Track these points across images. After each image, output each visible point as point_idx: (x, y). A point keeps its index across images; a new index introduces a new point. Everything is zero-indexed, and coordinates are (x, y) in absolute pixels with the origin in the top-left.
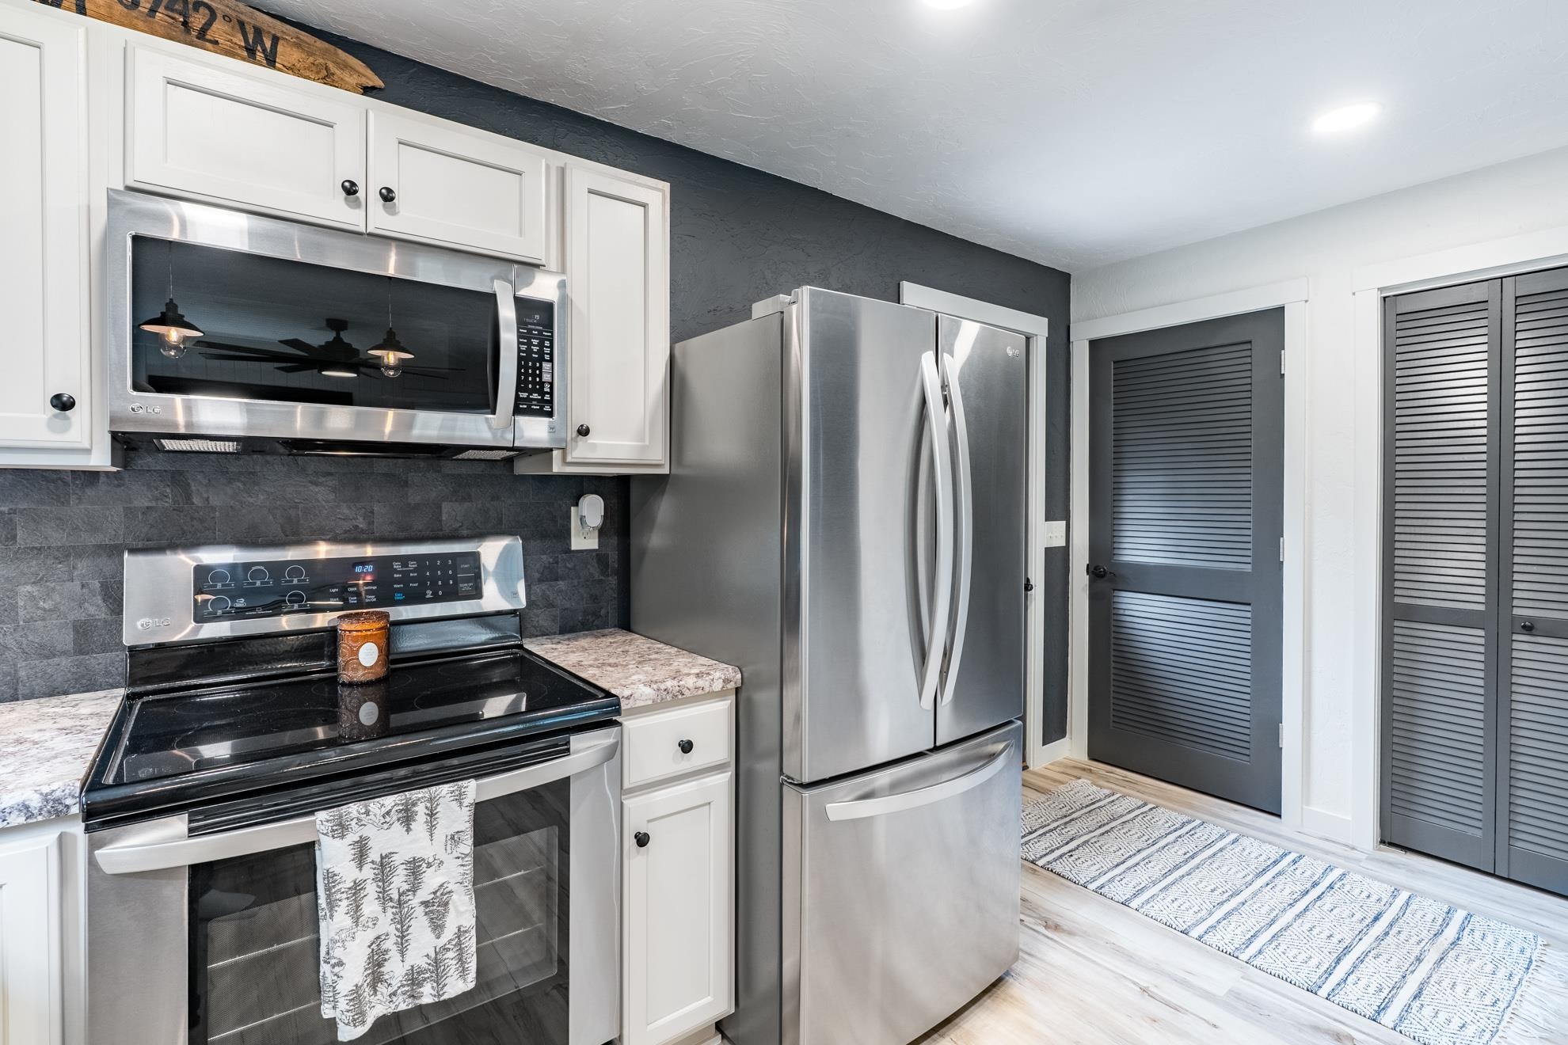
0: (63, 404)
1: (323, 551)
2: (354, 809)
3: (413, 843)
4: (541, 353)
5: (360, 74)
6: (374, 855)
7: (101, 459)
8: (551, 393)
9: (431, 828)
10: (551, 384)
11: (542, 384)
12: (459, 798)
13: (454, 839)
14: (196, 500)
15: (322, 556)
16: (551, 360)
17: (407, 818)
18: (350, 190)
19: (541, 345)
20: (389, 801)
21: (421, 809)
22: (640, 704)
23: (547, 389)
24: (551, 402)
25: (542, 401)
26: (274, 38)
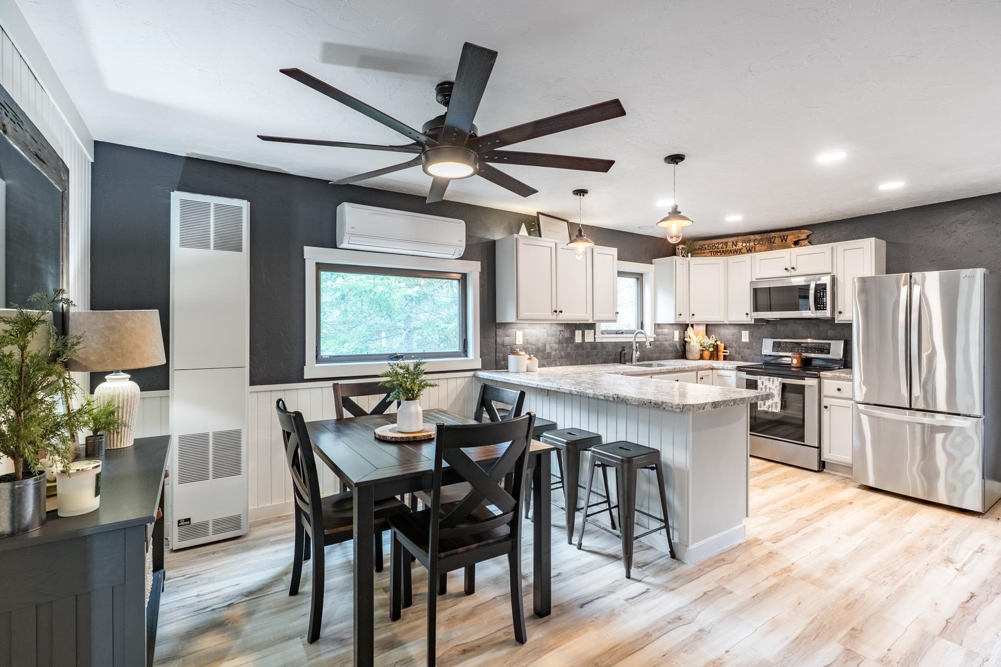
0: (747, 314)
1: (809, 340)
2: (762, 377)
3: (769, 385)
4: (823, 295)
5: (806, 233)
6: (764, 385)
7: (753, 322)
8: (826, 305)
9: (773, 384)
10: (826, 303)
11: (823, 303)
12: (778, 380)
13: (776, 386)
14: (778, 329)
15: (809, 342)
16: (826, 297)
17: (769, 381)
18: (786, 269)
19: (823, 294)
20: (767, 377)
21: (771, 380)
22: (827, 376)
23: (825, 304)
24: (826, 307)
25: (824, 307)
26: (787, 236)
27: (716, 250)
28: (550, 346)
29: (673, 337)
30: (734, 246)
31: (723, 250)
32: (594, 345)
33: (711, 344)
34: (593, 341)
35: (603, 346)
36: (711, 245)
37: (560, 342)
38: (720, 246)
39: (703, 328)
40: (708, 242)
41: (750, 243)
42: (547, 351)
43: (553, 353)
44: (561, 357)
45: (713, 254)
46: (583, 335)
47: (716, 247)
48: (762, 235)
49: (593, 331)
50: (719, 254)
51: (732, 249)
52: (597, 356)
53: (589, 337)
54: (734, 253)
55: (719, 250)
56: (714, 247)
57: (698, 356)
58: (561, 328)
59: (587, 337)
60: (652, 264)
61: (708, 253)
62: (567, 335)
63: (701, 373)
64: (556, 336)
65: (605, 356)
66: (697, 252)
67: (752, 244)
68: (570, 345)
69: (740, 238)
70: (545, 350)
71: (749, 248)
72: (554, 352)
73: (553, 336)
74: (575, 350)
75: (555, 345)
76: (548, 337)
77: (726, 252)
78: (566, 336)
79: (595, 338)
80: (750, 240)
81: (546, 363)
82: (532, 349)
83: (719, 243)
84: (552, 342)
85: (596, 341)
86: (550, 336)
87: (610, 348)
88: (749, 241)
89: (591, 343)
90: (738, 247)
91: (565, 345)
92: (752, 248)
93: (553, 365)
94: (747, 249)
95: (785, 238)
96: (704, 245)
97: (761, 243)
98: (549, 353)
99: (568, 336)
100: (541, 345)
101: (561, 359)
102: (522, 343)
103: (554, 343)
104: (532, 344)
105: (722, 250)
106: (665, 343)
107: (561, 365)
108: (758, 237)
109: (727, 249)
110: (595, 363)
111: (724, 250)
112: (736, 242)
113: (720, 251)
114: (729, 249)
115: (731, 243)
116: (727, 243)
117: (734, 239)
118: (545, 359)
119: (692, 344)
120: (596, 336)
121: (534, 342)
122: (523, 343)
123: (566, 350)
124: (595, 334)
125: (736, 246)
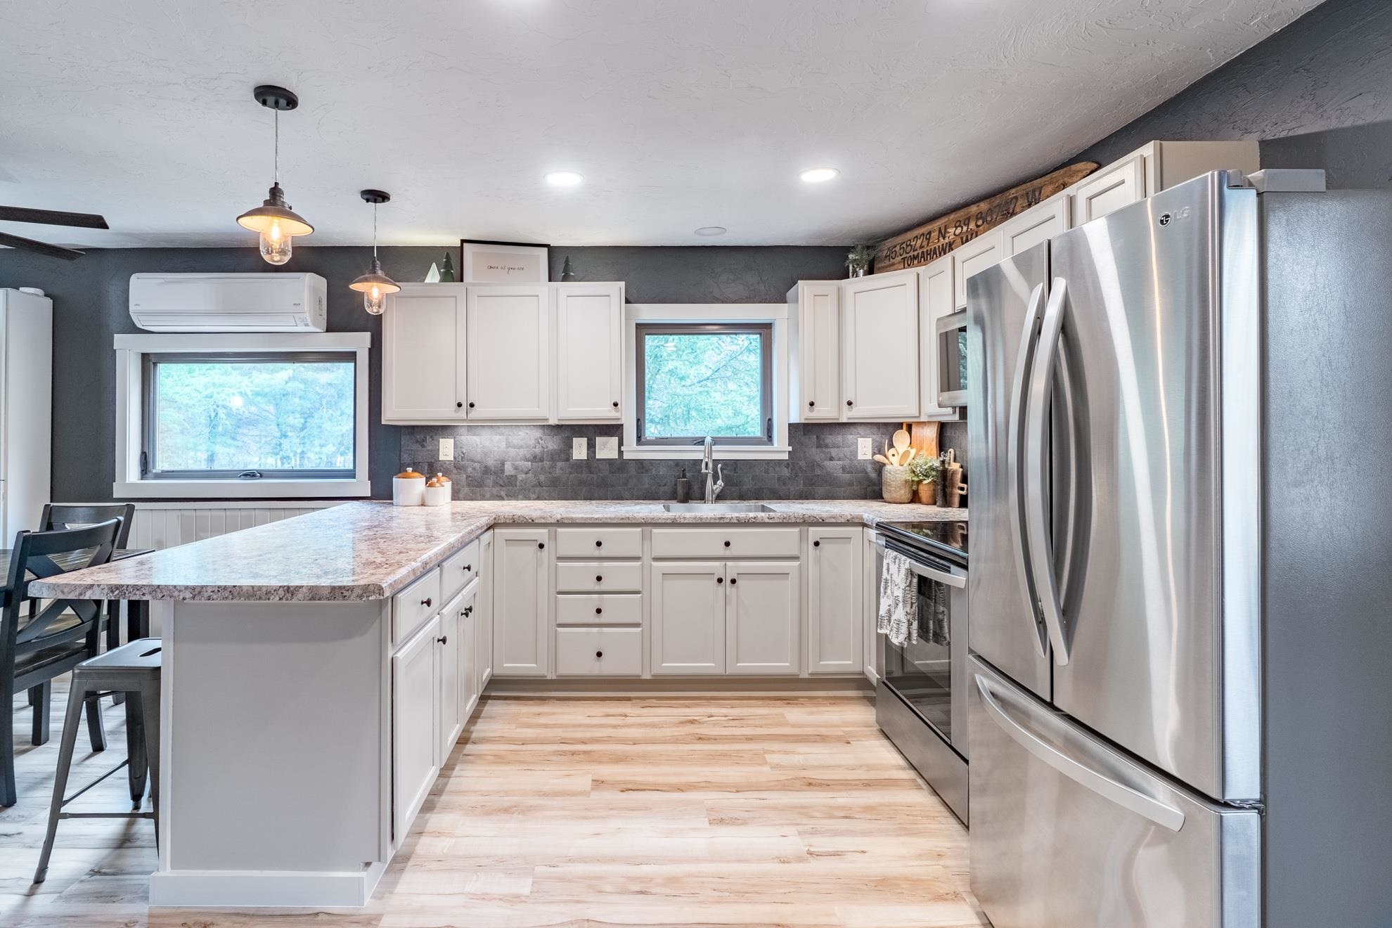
2: (890, 551)
3: (895, 573)
6: (890, 572)
9: (899, 572)
12: (904, 564)
13: (902, 580)
17: (895, 563)
20: (895, 554)
21: (897, 561)
26: (1041, 188)
27: (912, 254)
28: (513, 465)
29: (855, 453)
30: (941, 239)
31: (923, 252)
32: (619, 465)
33: (932, 468)
34: (616, 457)
35: (643, 467)
36: (904, 245)
37: (535, 457)
38: (919, 242)
39: (931, 433)
40: (899, 239)
41: (968, 225)
42: (507, 473)
43: (521, 477)
44: (540, 485)
45: (906, 265)
46: (591, 446)
47: (911, 246)
48: (993, 199)
49: (615, 440)
50: (916, 262)
51: (937, 246)
52: (626, 484)
53: (607, 449)
54: (940, 254)
55: (916, 253)
56: (909, 248)
57: (905, 493)
58: (537, 433)
59: (600, 449)
60: (786, 302)
61: (899, 263)
62: (552, 444)
63: (815, 533)
64: (528, 447)
65: (647, 486)
66: (883, 265)
67: (972, 226)
68: (560, 464)
69: (952, 216)
70: (503, 471)
71: (967, 237)
72: (524, 476)
73: (521, 447)
74: (571, 473)
75: (526, 463)
76: (510, 449)
77: (927, 254)
78: (551, 447)
79: (621, 453)
80: (969, 219)
81: (503, 493)
82: (474, 469)
83: (917, 237)
84: (519, 457)
85: (626, 456)
86: (514, 447)
87: (663, 471)
88: (967, 221)
89: (610, 462)
90: (947, 240)
91: (547, 464)
92: (972, 235)
93: (520, 497)
94: (962, 238)
95: (1037, 194)
96: (895, 246)
97: (989, 219)
98: (512, 476)
99: (555, 447)
100: (492, 462)
101: (538, 489)
102: (452, 459)
103: (521, 460)
104: (473, 461)
105: (920, 251)
106: (828, 464)
107: (538, 498)
108: (984, 206)
109: (929, 248)
110: (621, 499)
111: (925, 250)
112: (946, 226)
113: (918, 253)
114: (933, 247)
115: (937, 233)
116: (930, 233)
117: (940, 223)
118: (503, 486)
119: (888, 467)
120: (623, 448)
121: (478, 457)
122: (455, 458)
123: (550, 473)
124: (621, 443)
125: (944, 239)
